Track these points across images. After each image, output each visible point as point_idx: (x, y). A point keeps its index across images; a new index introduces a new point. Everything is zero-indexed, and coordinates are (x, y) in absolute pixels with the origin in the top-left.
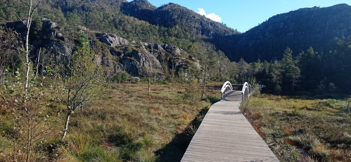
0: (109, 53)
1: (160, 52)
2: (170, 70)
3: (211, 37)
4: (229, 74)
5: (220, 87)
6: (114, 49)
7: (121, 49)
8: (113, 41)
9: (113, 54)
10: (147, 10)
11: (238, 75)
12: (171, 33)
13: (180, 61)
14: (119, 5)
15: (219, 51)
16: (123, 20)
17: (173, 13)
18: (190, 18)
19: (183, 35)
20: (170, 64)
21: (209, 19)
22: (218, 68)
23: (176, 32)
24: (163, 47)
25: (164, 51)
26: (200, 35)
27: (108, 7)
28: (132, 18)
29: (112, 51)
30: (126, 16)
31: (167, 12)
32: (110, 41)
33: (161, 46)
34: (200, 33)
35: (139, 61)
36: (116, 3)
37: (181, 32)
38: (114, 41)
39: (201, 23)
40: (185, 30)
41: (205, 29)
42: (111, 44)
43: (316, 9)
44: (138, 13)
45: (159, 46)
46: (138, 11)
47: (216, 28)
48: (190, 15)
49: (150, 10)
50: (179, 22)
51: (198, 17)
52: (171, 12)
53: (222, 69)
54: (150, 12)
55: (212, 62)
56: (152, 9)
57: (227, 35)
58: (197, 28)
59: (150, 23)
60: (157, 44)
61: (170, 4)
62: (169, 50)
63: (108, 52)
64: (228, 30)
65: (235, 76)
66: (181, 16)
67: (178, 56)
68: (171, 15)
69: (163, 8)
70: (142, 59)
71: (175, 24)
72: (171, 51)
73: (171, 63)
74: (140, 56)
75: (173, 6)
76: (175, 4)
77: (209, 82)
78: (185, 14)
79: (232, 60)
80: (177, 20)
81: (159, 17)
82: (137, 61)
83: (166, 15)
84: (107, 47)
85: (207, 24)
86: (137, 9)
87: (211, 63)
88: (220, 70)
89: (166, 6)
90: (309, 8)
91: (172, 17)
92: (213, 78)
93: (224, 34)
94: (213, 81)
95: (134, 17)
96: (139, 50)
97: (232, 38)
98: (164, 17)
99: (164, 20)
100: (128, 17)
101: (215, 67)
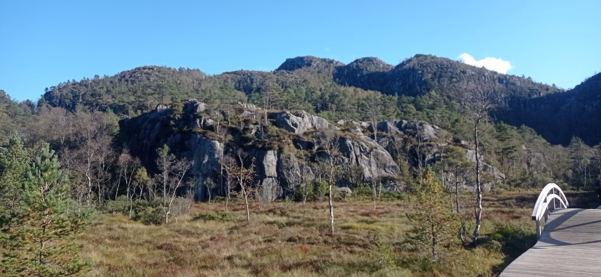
0: (292, 145)
1: (391, 136)
2: (415, 169)
3: (503, 105)
4: (550, 172)
5: (531, 199)
6: (300, 138)
7: (312, 137)
8: (298, 123)
9: (297, 147)
10: (378, 73)
11: (571, 171)
12: (422, 104)
13: (435, 150)
14: (331, 72)
15: (524, 126)
16: (337, 93)
17: (423, 71)
18: (457, 74)
19: (445, 106)
20: (414, 158)
21: (496, 73)
22: (523, 160)
23: (431, 103)
24: (399, 125)
25: (401, 133)
27: (313, 78)
28: (351, 89)
29: (297, 141)
30: (343, 87)
31: (413, 70)
32: (293, 124)
33: (393, 124)
35: (348, 156)
36: (327, 70)
37: (440, 101)
38: (300, 123)
40: (449, 97)
42: (295, 128)
44: (362, 80)
45: (390, 125)
46: (362, 76)
47: (512, 86)
48: (457, 69)
49: (383, 72)
50: (435, 84)
51: (473, 70)
52: (419, 70)
53: (533, 161)
54: (383, 74)
55: (509, 148)
56: (386, 70)
57: (535, 96)
59: (382, 93)
60: (386, 122)
61: (417, 56)
62: (409, 130)
63: (289, 144)
64: (536, 87)
65: (565, 175)
66: (438, 73)
67: (430, 141)
68: (419, 74)
69: (405, 65)
70: (353, 152)
71: (428, 90)
72: (415, 132)
73: (415, 155)
74: (349, 146)
75: (422, 59)
76: (426, 56)
77: (506, 189)
78: (445, 69)
79: (553, 143)
80: (432, 81)
81: (399, 81)
82: (344, 156)
83: (412, 74)
84: (288, 135)
86: (360, 74)
87: (507, 151)
88: (528, 164)
89: (409, 61)
91: (421, 78)
92: (513, 181)
93: (530, 95)
94: (515, 187)
95: (354, 87)
96: (348, 135)
97: (547, 101)
98: (407, 80)
99: (407, 85)
100: (345, 87)
101: (516, 158)
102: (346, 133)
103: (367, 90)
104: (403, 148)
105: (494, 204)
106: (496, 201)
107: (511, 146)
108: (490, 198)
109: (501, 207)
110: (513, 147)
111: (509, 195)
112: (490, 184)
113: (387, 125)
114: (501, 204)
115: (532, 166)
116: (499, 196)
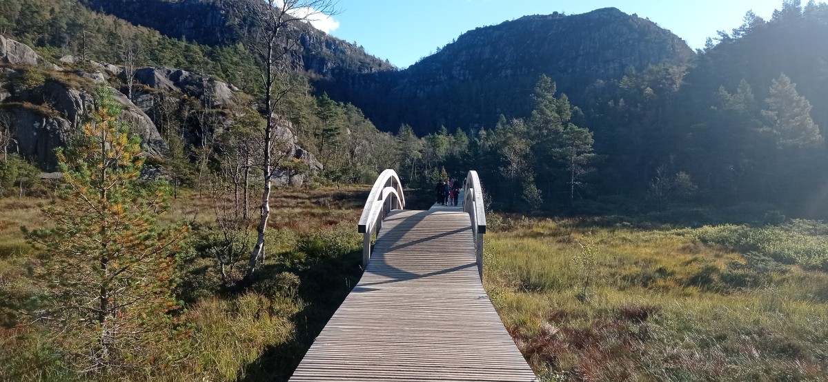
3: (329, 77)
4: (374, 164)
13: (230, 122)
15: (350, 105)
16: (83, 22)
17: (228, 12)
21: (323, 33)
22: (346, 147)
24: (175, 77)
25: (177, 89)
26: (300, 70)
28: (109, 20)
30: (94, 13)
31: (213, 7)
33: (164, 74)
34: (299, 65)
35: (71, 118)
39: (303, 42)
41: (314, 56)
43: (558, 17)
45: (159, 75)
47: (341, 55)
49: (166, 2)
50: (244, 35)
51: (295, 24)
52: (221, 9)
53: (357, 150)
54: (166, 5)
55: (331, 130)
56: (170, 0)
57: (366, 71)
58: (294, 53)
59: (162, 33)
60: (153, 70)
62: (191, 87)
64: (368, 61)
66: (249, 19)
67: (223, 108)
68: (222, 15)
70: (81, 112)
71: (234, 41)
72: (200, 91)
73: (197, 127)
77: (323, 183)
78: (259, 16)
79: (382, 129)
80: (240, 29)
81: (190, 20)
82: (63, 117)
83: (210, 15)
85: (317, 45)
87: (328, 133)
88: (352, 152)
90: (543, 16)
91: (224, 22)
92: (331, 173)
93: (360, 69)
94: (334, 181)
95: (115, 17)
96: (74, 81)
97: (377, 79)
98: (203, 21)
99: (202, 29)
100: (99, 15)
101: (339, 144)
102: (72, 76)
103: (136, 26)
104: (178, 114)
105: (303, 203)
106: (306, 199)
107: (334, 127)
108: (300, 195)
109: (312, 208)
110: (336, 128)
111: (326, 191)
112: (303, 175)
113: (154, 74)
114: (313, 203)
115: (356, 156)
116: (312, 192)
